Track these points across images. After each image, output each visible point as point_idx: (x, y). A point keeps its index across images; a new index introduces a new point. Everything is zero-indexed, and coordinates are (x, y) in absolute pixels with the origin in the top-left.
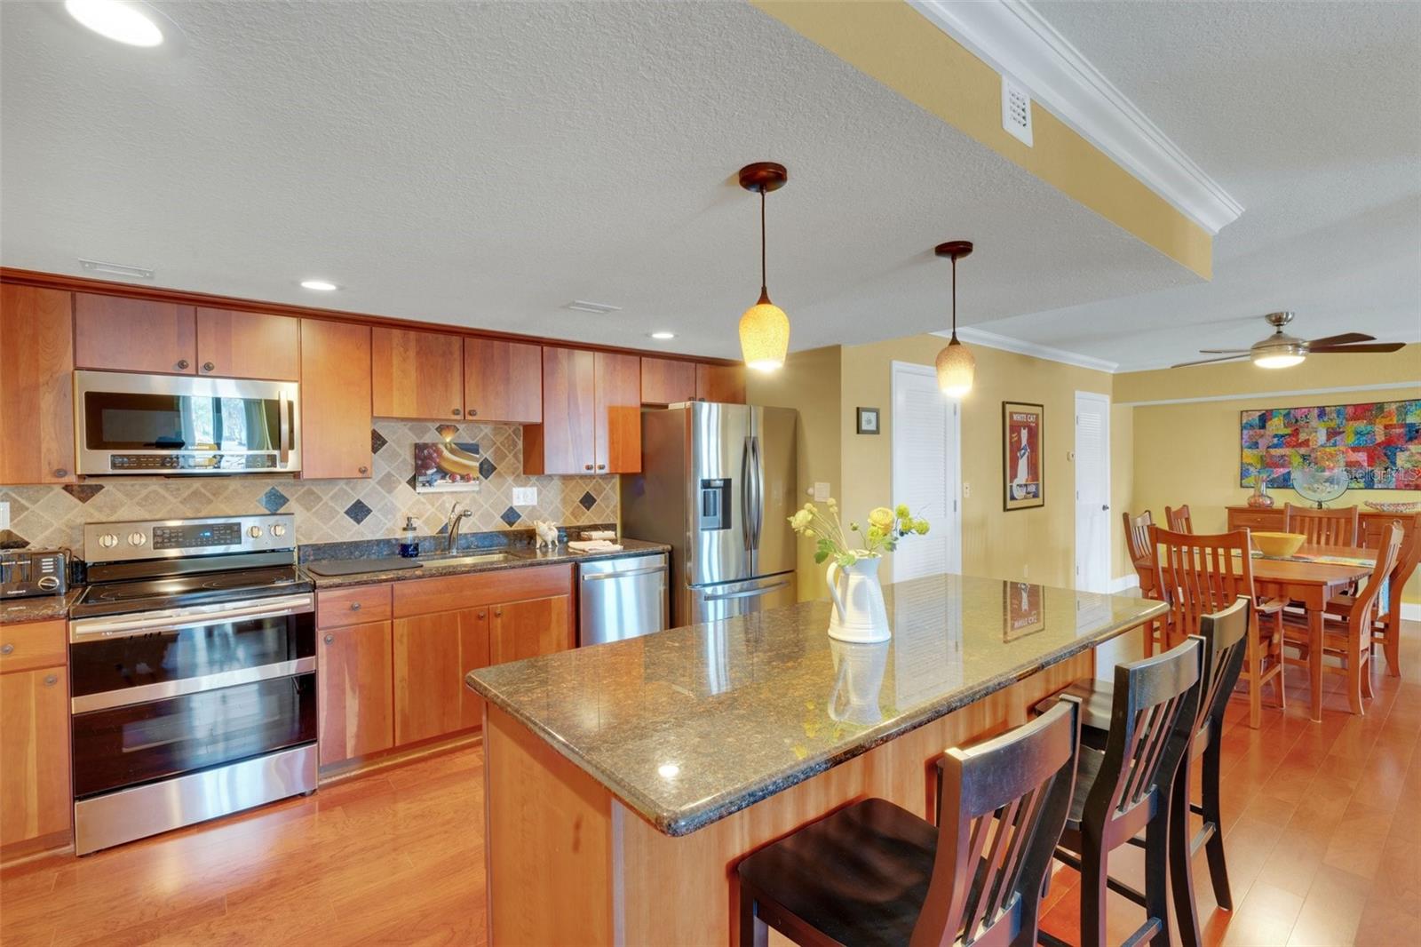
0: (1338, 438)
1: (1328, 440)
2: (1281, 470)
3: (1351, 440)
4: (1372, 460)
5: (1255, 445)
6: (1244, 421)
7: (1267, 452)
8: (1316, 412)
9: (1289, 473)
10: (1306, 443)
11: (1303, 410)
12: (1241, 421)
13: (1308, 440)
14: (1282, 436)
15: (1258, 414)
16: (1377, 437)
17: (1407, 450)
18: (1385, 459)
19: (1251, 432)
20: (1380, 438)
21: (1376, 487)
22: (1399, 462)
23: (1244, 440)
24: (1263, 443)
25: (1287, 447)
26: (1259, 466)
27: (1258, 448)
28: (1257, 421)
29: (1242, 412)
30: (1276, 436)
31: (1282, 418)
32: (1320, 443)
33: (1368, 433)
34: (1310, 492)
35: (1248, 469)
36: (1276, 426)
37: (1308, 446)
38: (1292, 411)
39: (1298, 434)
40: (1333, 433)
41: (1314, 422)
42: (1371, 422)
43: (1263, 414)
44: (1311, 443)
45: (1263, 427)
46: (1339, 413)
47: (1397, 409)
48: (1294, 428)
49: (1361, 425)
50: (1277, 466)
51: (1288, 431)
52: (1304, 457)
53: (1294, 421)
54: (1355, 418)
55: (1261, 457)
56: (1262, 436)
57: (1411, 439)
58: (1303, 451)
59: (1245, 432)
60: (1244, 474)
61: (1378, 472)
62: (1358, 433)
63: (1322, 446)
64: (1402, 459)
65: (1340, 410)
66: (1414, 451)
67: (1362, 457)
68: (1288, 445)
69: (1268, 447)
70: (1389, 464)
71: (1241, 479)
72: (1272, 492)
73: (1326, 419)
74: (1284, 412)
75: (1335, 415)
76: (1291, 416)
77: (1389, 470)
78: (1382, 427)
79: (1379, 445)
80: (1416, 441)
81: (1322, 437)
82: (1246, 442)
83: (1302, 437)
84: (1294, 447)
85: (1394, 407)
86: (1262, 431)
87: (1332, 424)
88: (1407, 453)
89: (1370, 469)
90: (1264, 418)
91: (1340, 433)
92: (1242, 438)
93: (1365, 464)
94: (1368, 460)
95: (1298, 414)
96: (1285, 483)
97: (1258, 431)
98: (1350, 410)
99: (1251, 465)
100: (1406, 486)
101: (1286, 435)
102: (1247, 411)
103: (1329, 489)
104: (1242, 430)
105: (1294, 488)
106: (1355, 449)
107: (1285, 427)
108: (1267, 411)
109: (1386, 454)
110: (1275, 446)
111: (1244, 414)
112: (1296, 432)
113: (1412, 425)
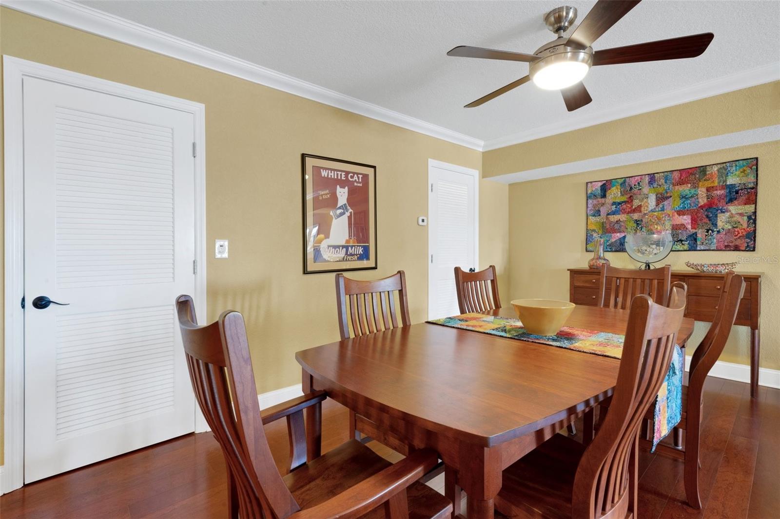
0: (666, 203)
1: (657, 205)
2: (618, 234)
3: (677, 204)
4: (694, 221)
5: (598, 213)
6: (589, 192)
7: (607, 218)
8: (647, 179)
9: (625, 237)
10: (638, 209)
11: (637, 178)
12: (587, 191)
13: (640, 206)
14: (619, 203)
15: (600, 184)
16: (700, 200)
17: (727, 211)
18: (706, 220)
19: (595, 202)
20: (703, 201)
21: (698, 248)
22: (720, 224)
23: (589, 209)
24: (604, 211)
25: (623, 213)
26: (601, 232)
27: (600, 215)
28: (599, 191)
29: (587, 183)
30: (614, 203)
31: (619, 187)
32: (650, 209)
33: (692, 197)
34: (639, 254)
35: (592, 235)
36: (615, 194)
37: (640, 212)
38: (627, 180)
39: (632, 201)
40: (661, 199)
41: (646, 189)
42: (695, 186)
43: (604, 184)
44: (642, 209)
45: (604, 196)
46: (666, 179)
47: (718, 171)
48: (629, 196)
49: (686, 189)
50: (615, 231)
51: (624, 199)
52: (637, 222)
53: (629, 189)
54: (681, 182)
55: (603, 223)
56: (603, 204)
57: (731, 201)
58: (636, 216)
59: (590, 201)
60: (588, 240)
61: (701, 234)
62: (684, 197)
63: (652, 211)
64: (722, 221)
65: (667, 175)
66: (733, 212)
67: (686, 220)
68: (624, 212)
69: (608, 214)
70: (710, 226)
71: (586, 244)
72: (609, 256)
73: (655, 186)
74: (620, 181)
75: (663, 181)
76: (627, 184)
77: (710, 231)
78: (704, 190)
79: (702, 207)
80: (736, 202)
81: (652, 201)
82: (590, 210)
83: (636, 203)
84: (629, 213)
85: (715, 169)
86: (603, 199)
87: (661, 190)
88: (727, 214)
89: (694, 231)
90: (605, 188)
91: (668, 198)
92: (587, 207)
93: (689, 227)
94: (692, 222)
95: (633, 182)
96: (620, 247)
97: (600, 200)
98: (676, 175)
99: (594, 231)
100: (726, 246)
101: (623, 202)
102: (591, 182)
103: (655, 251)
104: (587, 200)
105: (626, 251)
106: (680, 213)
107: (622, 195)
108: (607, 181)
109: (707, 216)
110: (614, 213)
111: (589, 185)
112: (631, 199)
113: (732, 186)
